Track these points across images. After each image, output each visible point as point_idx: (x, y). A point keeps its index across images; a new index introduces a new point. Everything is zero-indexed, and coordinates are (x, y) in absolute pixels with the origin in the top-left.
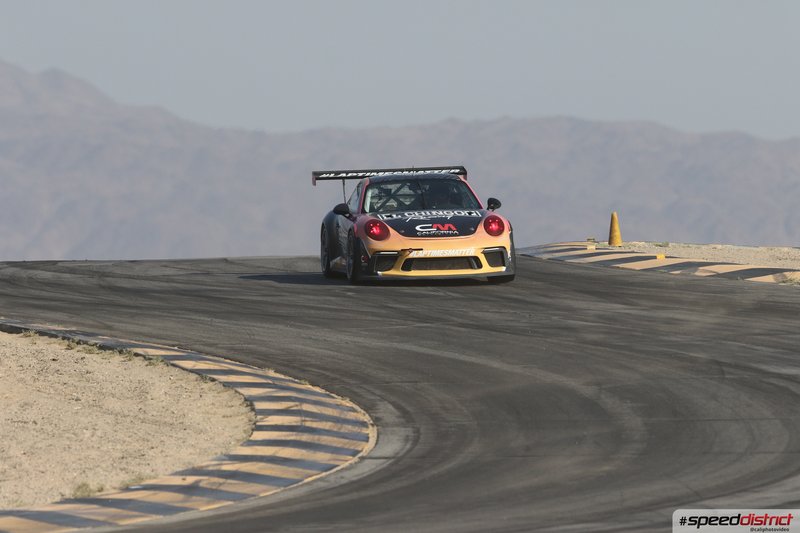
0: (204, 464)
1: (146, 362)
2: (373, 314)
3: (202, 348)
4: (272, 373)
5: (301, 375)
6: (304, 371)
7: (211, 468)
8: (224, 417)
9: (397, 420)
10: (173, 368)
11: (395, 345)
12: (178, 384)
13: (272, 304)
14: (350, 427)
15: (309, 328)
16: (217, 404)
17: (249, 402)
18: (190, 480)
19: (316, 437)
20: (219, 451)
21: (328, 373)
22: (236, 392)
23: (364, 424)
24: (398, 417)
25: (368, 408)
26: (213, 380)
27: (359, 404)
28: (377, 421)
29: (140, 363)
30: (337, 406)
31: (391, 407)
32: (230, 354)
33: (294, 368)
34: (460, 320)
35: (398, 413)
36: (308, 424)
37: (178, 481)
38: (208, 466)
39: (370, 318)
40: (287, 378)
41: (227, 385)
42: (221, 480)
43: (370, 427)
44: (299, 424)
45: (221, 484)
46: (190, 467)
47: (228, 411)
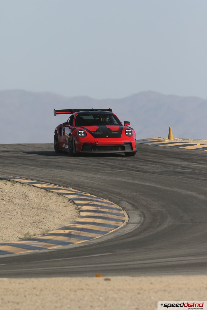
0: (69, 225)
1: (22, 185)
2: (98, 166)
3: (39, 179)
4: (71, 189)
5: (84, 190)
6: (84, 188)
7: (72, 227)
8: (64, 206)
9: (132, 208)
10: (34, 187)
11: (114, 178)
12: (38, 193)
13: (56, 162)
14: (115, 211)
15: (76, 172)
16: (58, 202)
17: (72, 201)
18: (67, 231)
19: (106, 215)
20: (71, 220)
21: (94, 189)
22: (64, 197)
23: (119, 210)
24: (132, 207)
25: (118, 204)
26: (52, 192)
27: (113, 202)
28: (124, 209)
29: (19, 185)
30: (106, 203)
31: (126, 203)
32: (51, 181)
33: (79, 187)
34: (134, 169)
35: (131, 206)
36: (100, 209)
37: (62, 232)
38: (70, 226)
39: (97, 167)
40: (79, 191)
41: (59, 194)
42: (79, 232)
43: (123, 211)
44: (96, 209)
45: (79, 233)
46: (64, 226)
47: (64, 204)
